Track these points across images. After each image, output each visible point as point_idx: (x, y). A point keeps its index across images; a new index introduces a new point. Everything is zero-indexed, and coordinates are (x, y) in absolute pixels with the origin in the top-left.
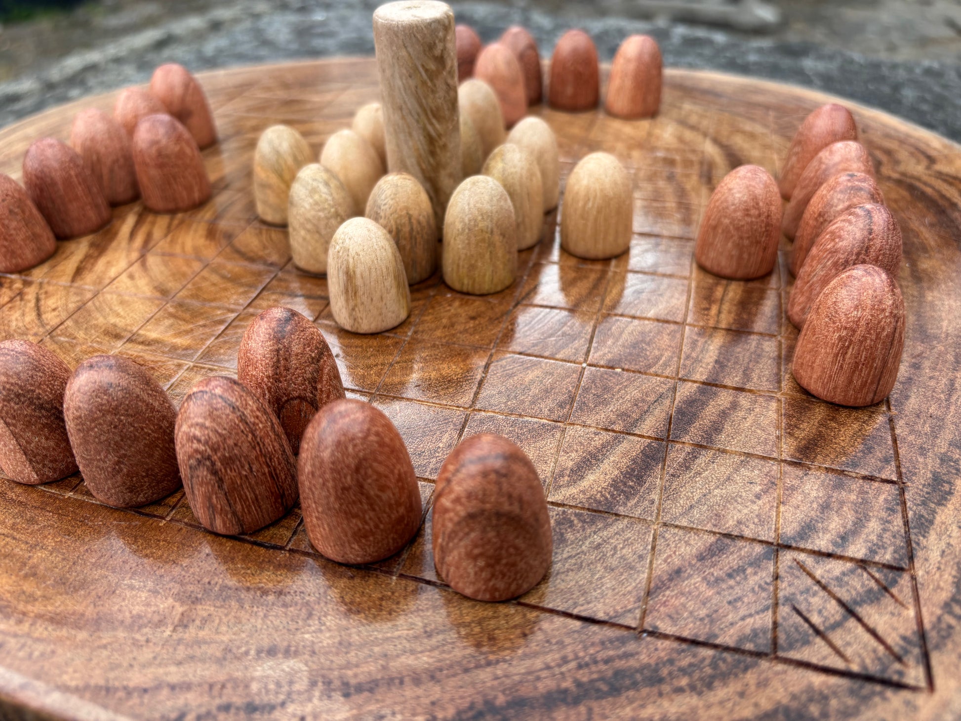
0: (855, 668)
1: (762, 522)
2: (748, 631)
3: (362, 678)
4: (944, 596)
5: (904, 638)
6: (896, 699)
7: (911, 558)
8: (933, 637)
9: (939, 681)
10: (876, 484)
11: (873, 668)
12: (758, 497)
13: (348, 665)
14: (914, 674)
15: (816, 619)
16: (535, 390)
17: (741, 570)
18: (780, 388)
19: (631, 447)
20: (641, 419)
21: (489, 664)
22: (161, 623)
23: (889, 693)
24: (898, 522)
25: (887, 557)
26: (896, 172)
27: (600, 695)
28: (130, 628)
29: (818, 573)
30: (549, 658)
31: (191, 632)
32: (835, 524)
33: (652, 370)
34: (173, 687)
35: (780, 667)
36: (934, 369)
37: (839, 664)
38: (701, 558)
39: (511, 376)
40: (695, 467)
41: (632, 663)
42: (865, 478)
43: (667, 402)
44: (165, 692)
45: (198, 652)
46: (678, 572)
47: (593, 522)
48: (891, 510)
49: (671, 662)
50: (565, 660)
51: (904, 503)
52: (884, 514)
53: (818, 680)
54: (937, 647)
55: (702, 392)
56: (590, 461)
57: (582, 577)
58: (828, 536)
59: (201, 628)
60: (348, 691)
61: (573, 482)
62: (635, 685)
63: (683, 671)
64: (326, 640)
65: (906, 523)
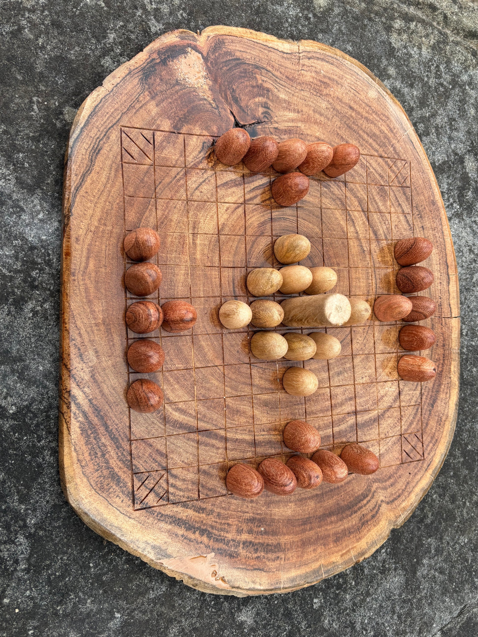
0: (135, 493)
1: (174, 464)
2: (138, 466)
3: (97, 378)
4: (163, 512)
5: (147, 503)
6: (130, 502)
7: (173, 504)
8: (150, 510)
9: (137, 512)
10: (197, 493)
11: (136, 497)
12: (183, 462)
13: (99, 373)
14: (138, 506)
15: (146, 482)
16: (208, 385)
17: (157, 462)
18: (230, 461)
19: (192, 422)
20: (205, 422)
21: (110, 407)
22: (95, 319)
23: (131, 501)
24: (185, 500)
25: (171, 497)
26: (377, 488)
27: (110, 436)
28: (91, 311)
29: (161, 481)
30: (116, 421)
31: (95, 328)
32: (179, 483)
33: (227, 420)
34: (80, 333)
35: (130, 476)
36: (252, 507)
37: (135, 489)
38: (157, 450)
39: (213, 375)
40: (189, 442)
41: (121, 441)
42: (199, 490)
43: (214, 428)
44: (78, 332)
45: (90, 333)
46: (151, 446)
47: (161, 419)
48: (188, 498)
49: (124, 450)
50: (117, 425)
51: (193, 501)
52: (186, 496)
53: (130, 484)
54: (147, 511)
55: (222, 437)
56: (183, 411)
57: (142, 421)
58: (174, 482)
59: (97, 330)
60: (93, 376)
61: (174, 409)
62: (115, 443)
63: (122, 454)
64: (104, 364)
65: (185, 502)
